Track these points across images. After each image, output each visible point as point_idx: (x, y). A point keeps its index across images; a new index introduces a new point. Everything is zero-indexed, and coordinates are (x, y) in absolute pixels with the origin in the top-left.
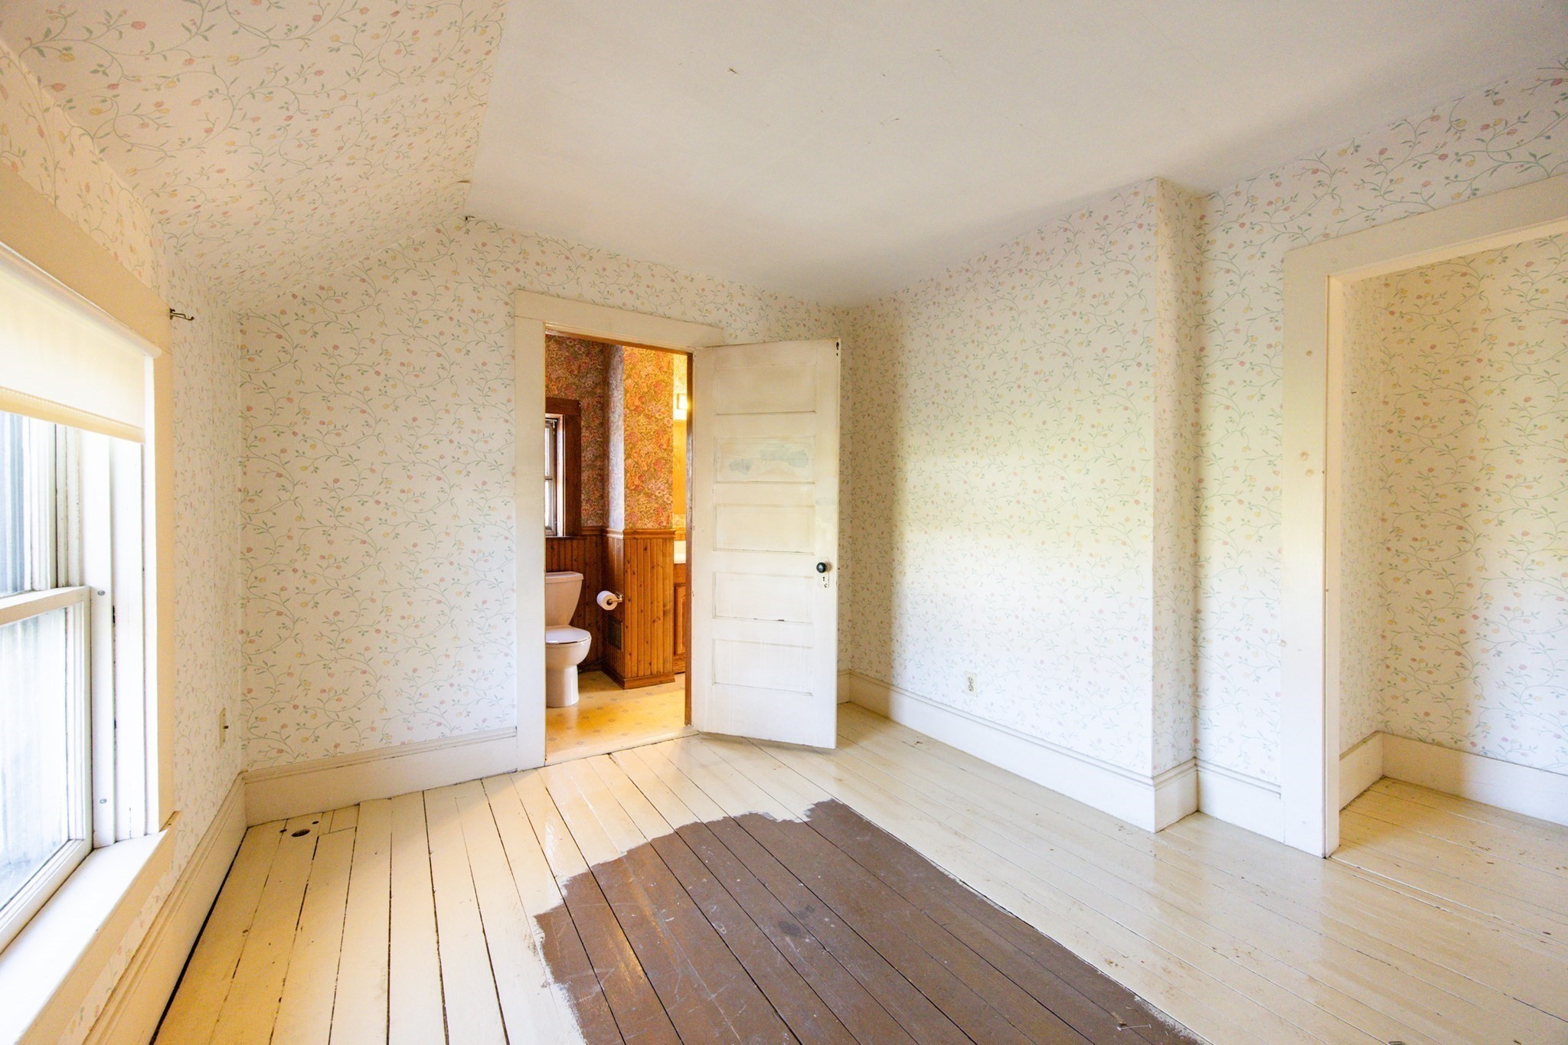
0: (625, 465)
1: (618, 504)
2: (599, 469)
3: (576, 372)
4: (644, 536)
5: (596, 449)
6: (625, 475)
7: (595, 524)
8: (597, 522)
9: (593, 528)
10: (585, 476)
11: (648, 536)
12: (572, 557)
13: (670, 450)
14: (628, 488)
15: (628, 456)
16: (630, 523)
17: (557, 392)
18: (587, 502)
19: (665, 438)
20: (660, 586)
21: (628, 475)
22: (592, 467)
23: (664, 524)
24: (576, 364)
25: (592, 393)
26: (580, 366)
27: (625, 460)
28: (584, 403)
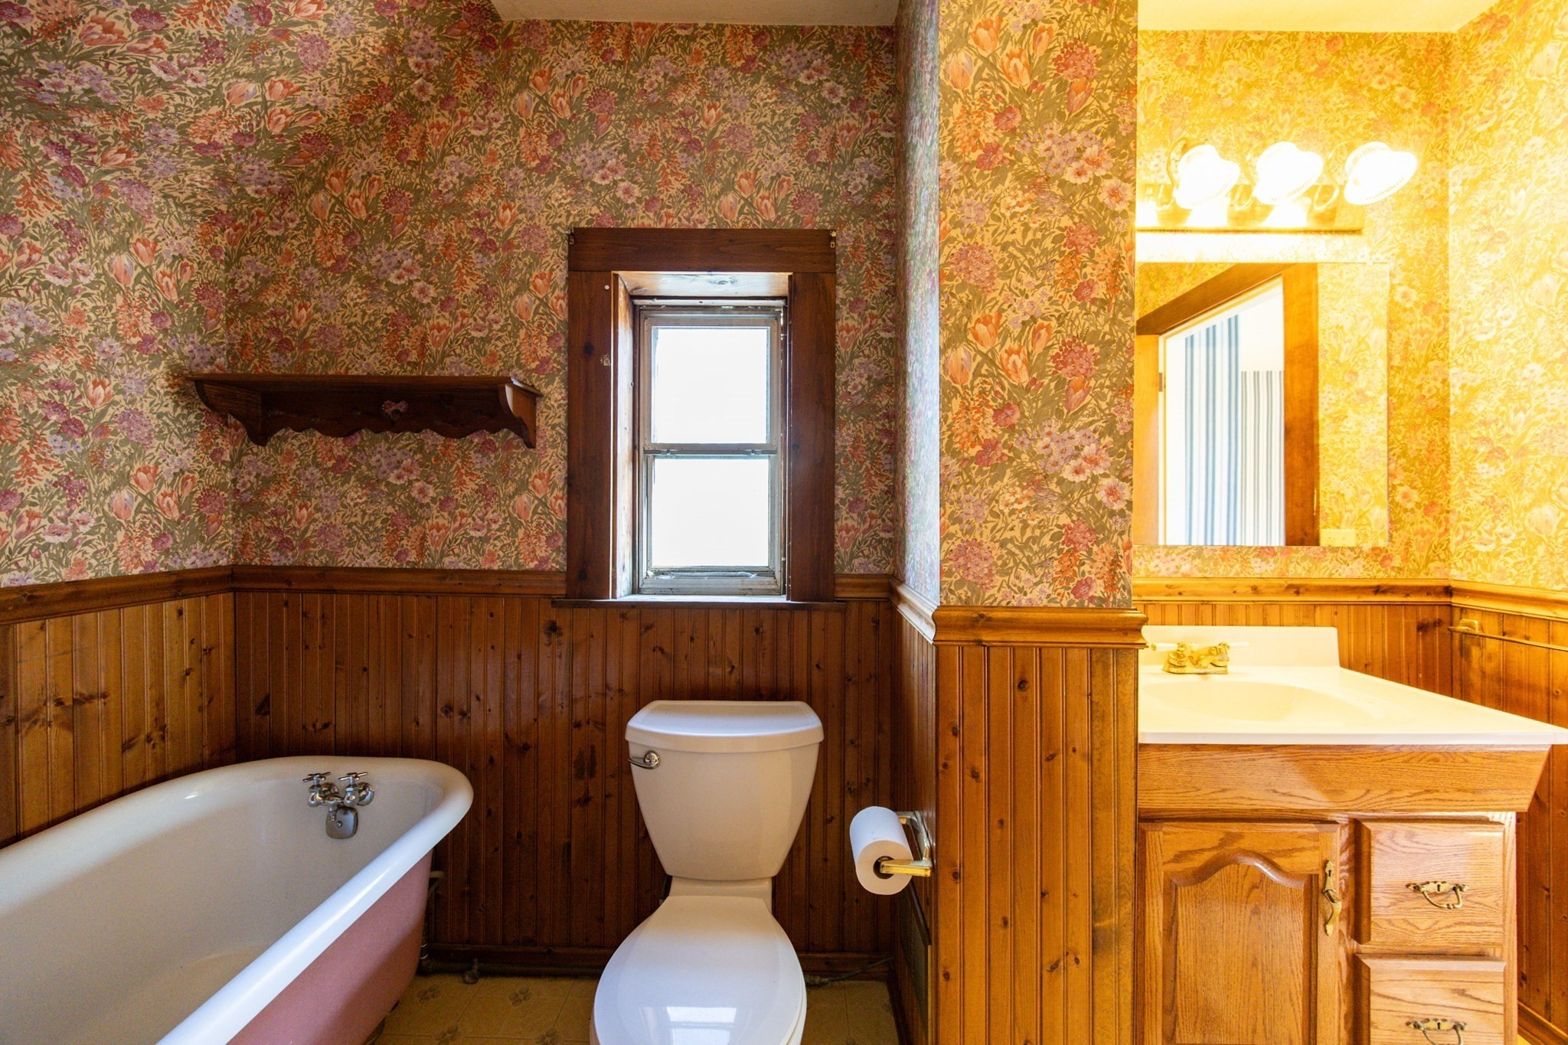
0: (944, 367)
1: (922, 512)
2: (887, 416)
3: (823, 157)
4: (1015, 637)
5: (878, 363)
6: (945, 407)
7: (873, 569)
8: (877, 563)
9: (864, 581)
10: (844, 437)
11: (1032, 637)
12: (810, 656)
13: (1120, 306)
14: (954, 454)
15: (954, 336)
16: (960, 583)
17: (773, 216)
18: (852, 508)
19: (1102, 261)
20: (1080, 832)
21: (956, 404)
22: (866, 410)
23: (1098, 589)
24: (825, 133)
25: (867, 211)
26: (834, 139)
27: (942, 352)
28: (845, 238)
